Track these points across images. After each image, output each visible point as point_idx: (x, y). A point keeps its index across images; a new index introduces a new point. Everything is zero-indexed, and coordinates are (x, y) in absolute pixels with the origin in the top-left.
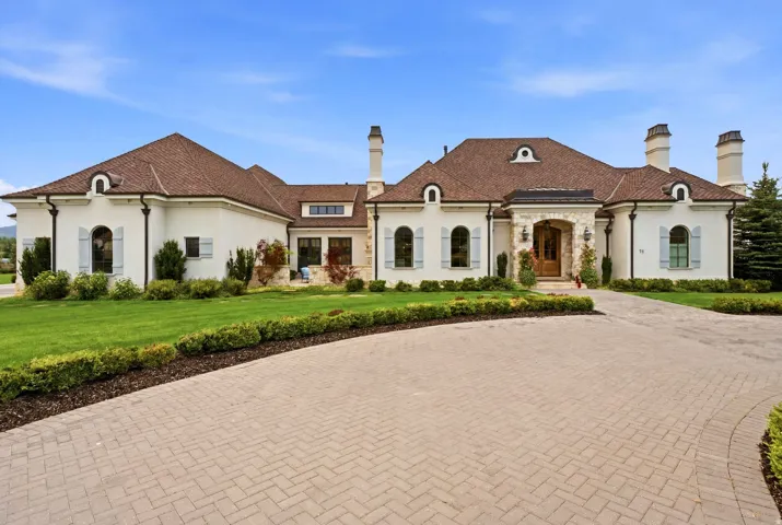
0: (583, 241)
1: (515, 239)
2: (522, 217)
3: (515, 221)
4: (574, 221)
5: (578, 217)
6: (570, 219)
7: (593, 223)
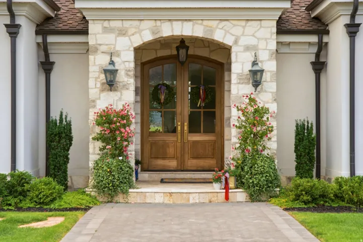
0: (248, 89)
1: (91, 83)
2: (106, 30)
3: (91, 40)
4: (228, 41)
5: (237, 31)
6: (219, 36)
7: (273, 46)
